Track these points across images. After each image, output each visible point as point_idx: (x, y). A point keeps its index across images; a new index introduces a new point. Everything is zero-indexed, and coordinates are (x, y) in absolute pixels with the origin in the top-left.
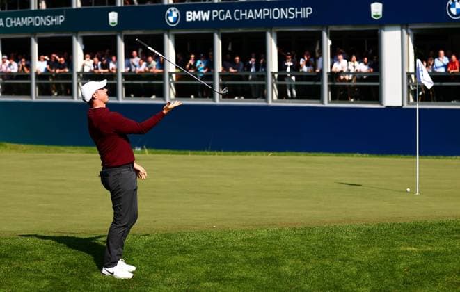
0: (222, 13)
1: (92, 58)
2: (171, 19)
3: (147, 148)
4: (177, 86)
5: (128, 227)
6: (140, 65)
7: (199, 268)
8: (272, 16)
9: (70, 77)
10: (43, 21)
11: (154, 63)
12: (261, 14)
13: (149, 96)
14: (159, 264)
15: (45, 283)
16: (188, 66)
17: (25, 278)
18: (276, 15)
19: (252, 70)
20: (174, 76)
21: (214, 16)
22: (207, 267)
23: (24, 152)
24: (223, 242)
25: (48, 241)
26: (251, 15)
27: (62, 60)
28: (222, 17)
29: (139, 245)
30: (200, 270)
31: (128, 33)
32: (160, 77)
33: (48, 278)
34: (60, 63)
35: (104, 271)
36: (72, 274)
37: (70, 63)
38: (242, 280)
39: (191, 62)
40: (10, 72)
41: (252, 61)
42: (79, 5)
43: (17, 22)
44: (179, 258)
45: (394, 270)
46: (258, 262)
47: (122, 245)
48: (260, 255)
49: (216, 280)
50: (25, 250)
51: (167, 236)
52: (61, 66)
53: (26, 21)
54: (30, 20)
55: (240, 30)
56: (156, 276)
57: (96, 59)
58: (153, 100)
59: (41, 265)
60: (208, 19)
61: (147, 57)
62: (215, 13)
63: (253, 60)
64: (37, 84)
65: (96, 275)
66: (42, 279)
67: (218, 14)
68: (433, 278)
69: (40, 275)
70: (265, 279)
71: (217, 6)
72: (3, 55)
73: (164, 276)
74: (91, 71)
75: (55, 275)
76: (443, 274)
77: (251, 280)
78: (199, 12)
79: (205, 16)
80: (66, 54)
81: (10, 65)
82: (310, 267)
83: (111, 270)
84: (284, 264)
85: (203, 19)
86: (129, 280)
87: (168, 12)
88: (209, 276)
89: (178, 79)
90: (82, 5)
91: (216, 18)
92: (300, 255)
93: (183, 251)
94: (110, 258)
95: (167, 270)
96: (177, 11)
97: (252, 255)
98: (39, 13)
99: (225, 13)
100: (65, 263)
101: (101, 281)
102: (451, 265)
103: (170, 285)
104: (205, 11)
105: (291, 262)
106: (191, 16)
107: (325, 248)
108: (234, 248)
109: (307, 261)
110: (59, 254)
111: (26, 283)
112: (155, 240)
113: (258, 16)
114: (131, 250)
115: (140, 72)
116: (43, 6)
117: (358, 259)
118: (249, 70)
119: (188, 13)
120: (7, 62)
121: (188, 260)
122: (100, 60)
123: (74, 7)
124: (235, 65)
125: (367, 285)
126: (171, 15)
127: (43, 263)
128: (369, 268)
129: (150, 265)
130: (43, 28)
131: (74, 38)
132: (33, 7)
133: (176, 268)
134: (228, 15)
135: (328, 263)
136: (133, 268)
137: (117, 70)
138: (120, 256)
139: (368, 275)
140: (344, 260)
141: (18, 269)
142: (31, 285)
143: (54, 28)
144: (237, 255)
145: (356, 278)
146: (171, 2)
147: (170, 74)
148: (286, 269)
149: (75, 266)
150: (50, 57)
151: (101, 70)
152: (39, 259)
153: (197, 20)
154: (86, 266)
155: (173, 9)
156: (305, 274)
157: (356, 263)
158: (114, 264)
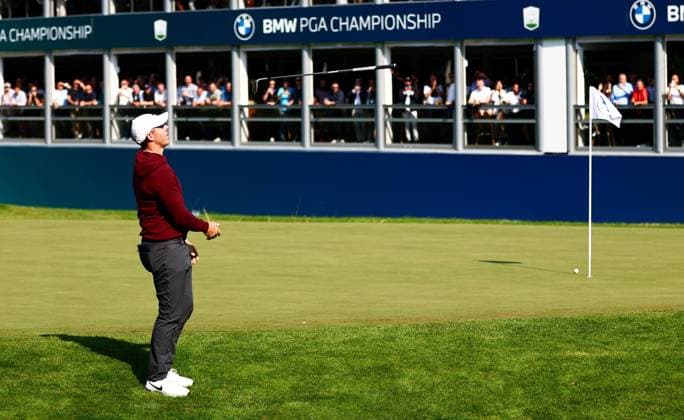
0: (313, 22)
1: (130, 86)
2: (242, 30)
3: (208, 212)
4: (250, 125)
5: (180, 323)
6: (199, 95)
7: (282, 381)
8: (385, 25)
9: (99, 112)
10: (62, 33)
11: (218, 93)
12: (368, 23)
13: (211, 138)
14: (226, 375)
15: (65, 402)
16: (266, 97)
17: (38, 395)
18: (390, 25)
19: (357, 101)
20: (246, 110)
21: (302, 26)
22: (293, 380)
23: (36, 217)
24: (316, 344)
25: (69, 343)
26: (354, 24)
27: (88, 88)
28: (313, 28)
29: (197, 349)
30: (284, 385)
31: (182, 50)
32: (227, 112)
33: (69, 395)
34: (85, 93)
35: (149, 385)
36: (104, 390)
37: (99, 92)
38: (343, 398)
39: (271, 91)
40: (16, 106)
41: (357, 90)
42: (113, 11)
43: (27, 35)
44: (255, 368)
45: (557, 385)
46: (365, 372)
47: (173, 350)
48: (368, 362)
49: (306, 399)
50: (36, 355)
51: (237, 336)
52: (88, 97)
53: (38, 33)
54: (44, 32)
55: (339, 46)
56: (221, 393)
57: (136, 87)
58: (217, 144)
59: (60, 377)
60: (294, 30)
61: (209, 84)
62: (304, 22)
63: (358, 88)
64: (54, 123)
65: (137, 392)
66: (62, 396)
67: (309, 23)
68: (611, 395)
69: (59, 392)
70: (375, 396)
71: (307, 12)
72: (5, 81)
73: (232, 392)
74: (130, 104)
75: (79, 392)
76: (625, 389)
77: (356, 398)
78: (282, 21)
79: (290, 26)
80: (93, 79)
81: (16, 95)
82: (437, 379)
83: (158, 384)
84: (401, 376)
85: (288, 31)
86: (184, 398)
87: (238, 20)
88: (296, 393)
89: (252, 115)
90: (117, 10)
91: (306, 29)
92: (424, 364)
93: (259, 358)
94: (156, 368)
95: (237, 384)
96: (251, 19)
97: (357, 364)
98: (56, 21)
99: (318, 22)
100: (95, 375)
101: (144, 399)
102: (637, 377)
103: (241, 405)
104: (290, 18)
105: (411, 372)
106: (270, 26)
107: (461, 353)
108: (331, 354)
109: (433, 370)
110: (84, 362)
111: (39, 402)
112: (221, 343)
113: (365, 26)
114: (187, 356)
115: (199, 105)
116: (62, 12)
117: (505, 368)
118: (352, 101)
119: (265, 21)
120: (12, 92)
121: (267, 370)
122: (142, 88)
123: (106, 13)
124: (331, 95)
125: (518, 406)
126: (241, 24)
127: (62, 374)
128: (522, 381)
129: (214, 377)
130: (62, 44)
131: (106, 58)
132: (48, 13)
133: (251, 382)
134: (322, 25)
135: (464, 374)
136: (190, 382)
137: (166, 102)
138: (170, 364)
139: (520, 391)
140: (486, 370)
141: (28, 383)
142: (46, 405)
143: (77, 43)
144: (336, 363)
145: (504, 395)
146: (242, 6)
147: (241, 108)
148: (405, 383)
149: (108, 378)
150: (71, 84)
151: (143, 103)
152: (56, 369)
153: (278, 32)
154: (123, 379)
155: (244, 16)
156: (431, 390)
157: (503, 374)
158: (162, 375)
